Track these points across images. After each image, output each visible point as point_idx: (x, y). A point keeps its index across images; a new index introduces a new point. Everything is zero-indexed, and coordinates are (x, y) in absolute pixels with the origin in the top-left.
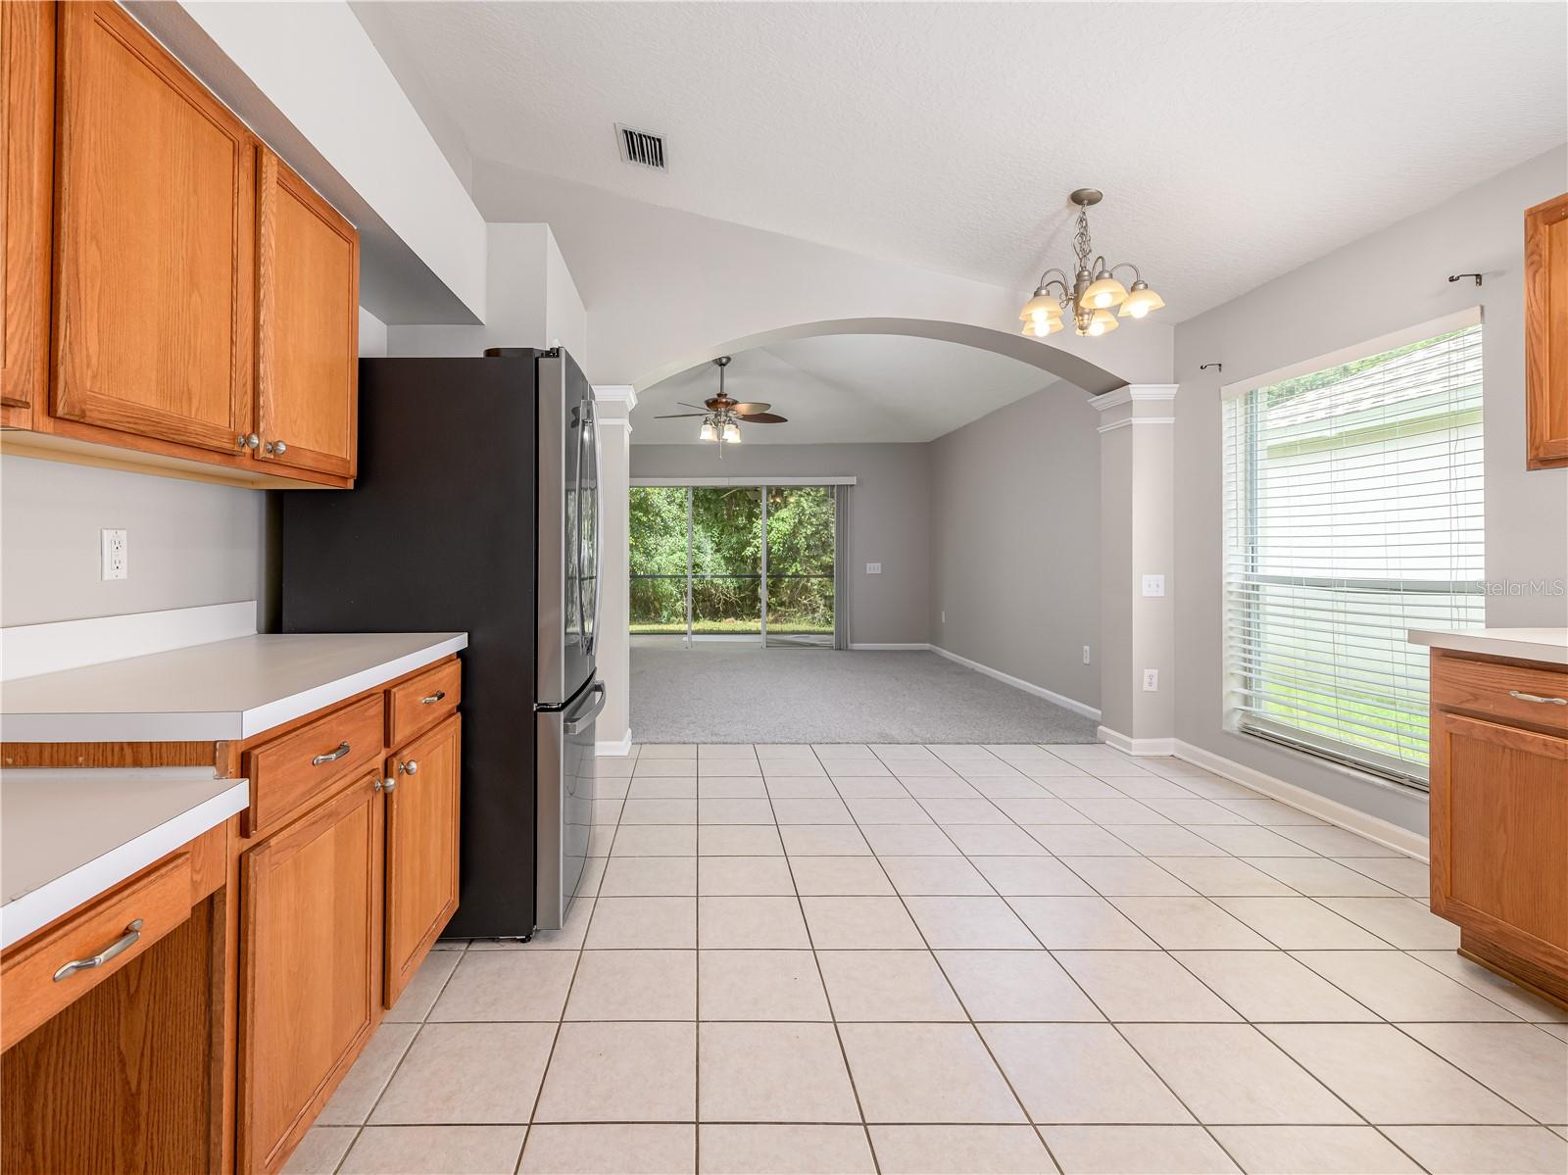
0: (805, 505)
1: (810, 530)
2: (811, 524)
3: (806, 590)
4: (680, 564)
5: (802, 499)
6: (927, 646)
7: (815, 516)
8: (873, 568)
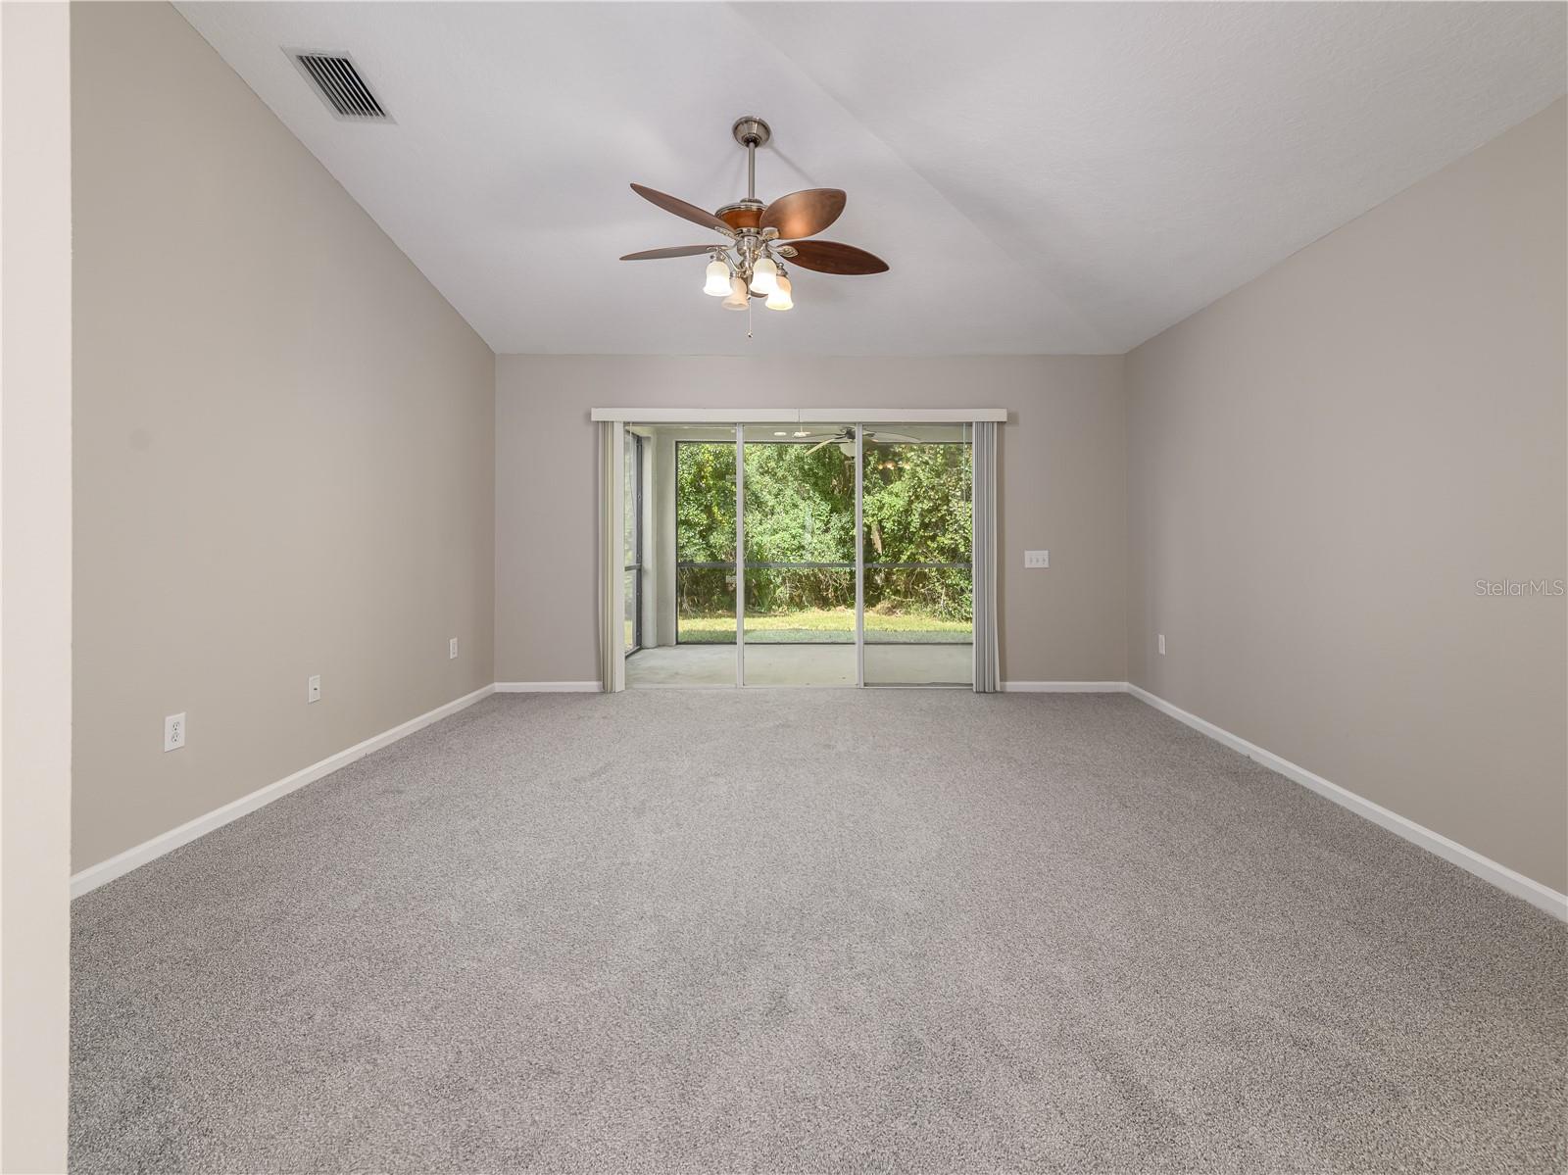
0: (922, 477)
1: (927, 505)
2: (930, 499)
3: (923, 577)
4: (783, 545)
5: (918, 469)
6: (1124, 686)
7: (933, 488)
8: (1036, 559)
